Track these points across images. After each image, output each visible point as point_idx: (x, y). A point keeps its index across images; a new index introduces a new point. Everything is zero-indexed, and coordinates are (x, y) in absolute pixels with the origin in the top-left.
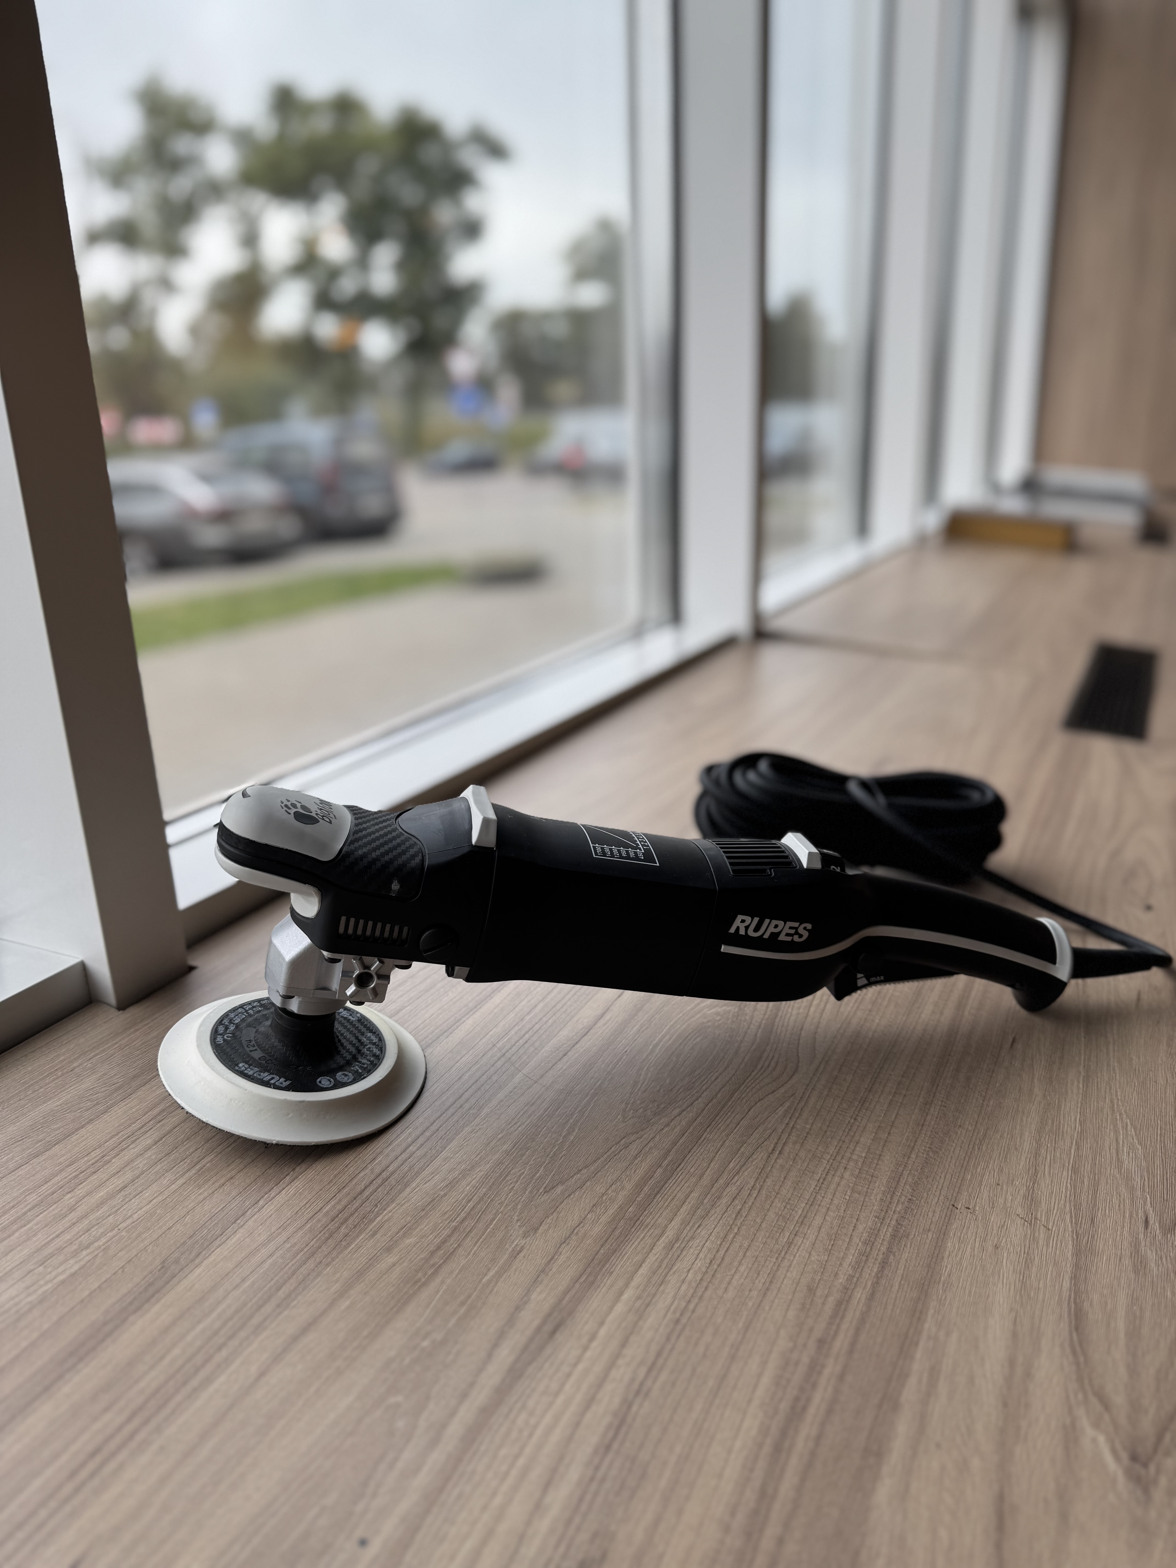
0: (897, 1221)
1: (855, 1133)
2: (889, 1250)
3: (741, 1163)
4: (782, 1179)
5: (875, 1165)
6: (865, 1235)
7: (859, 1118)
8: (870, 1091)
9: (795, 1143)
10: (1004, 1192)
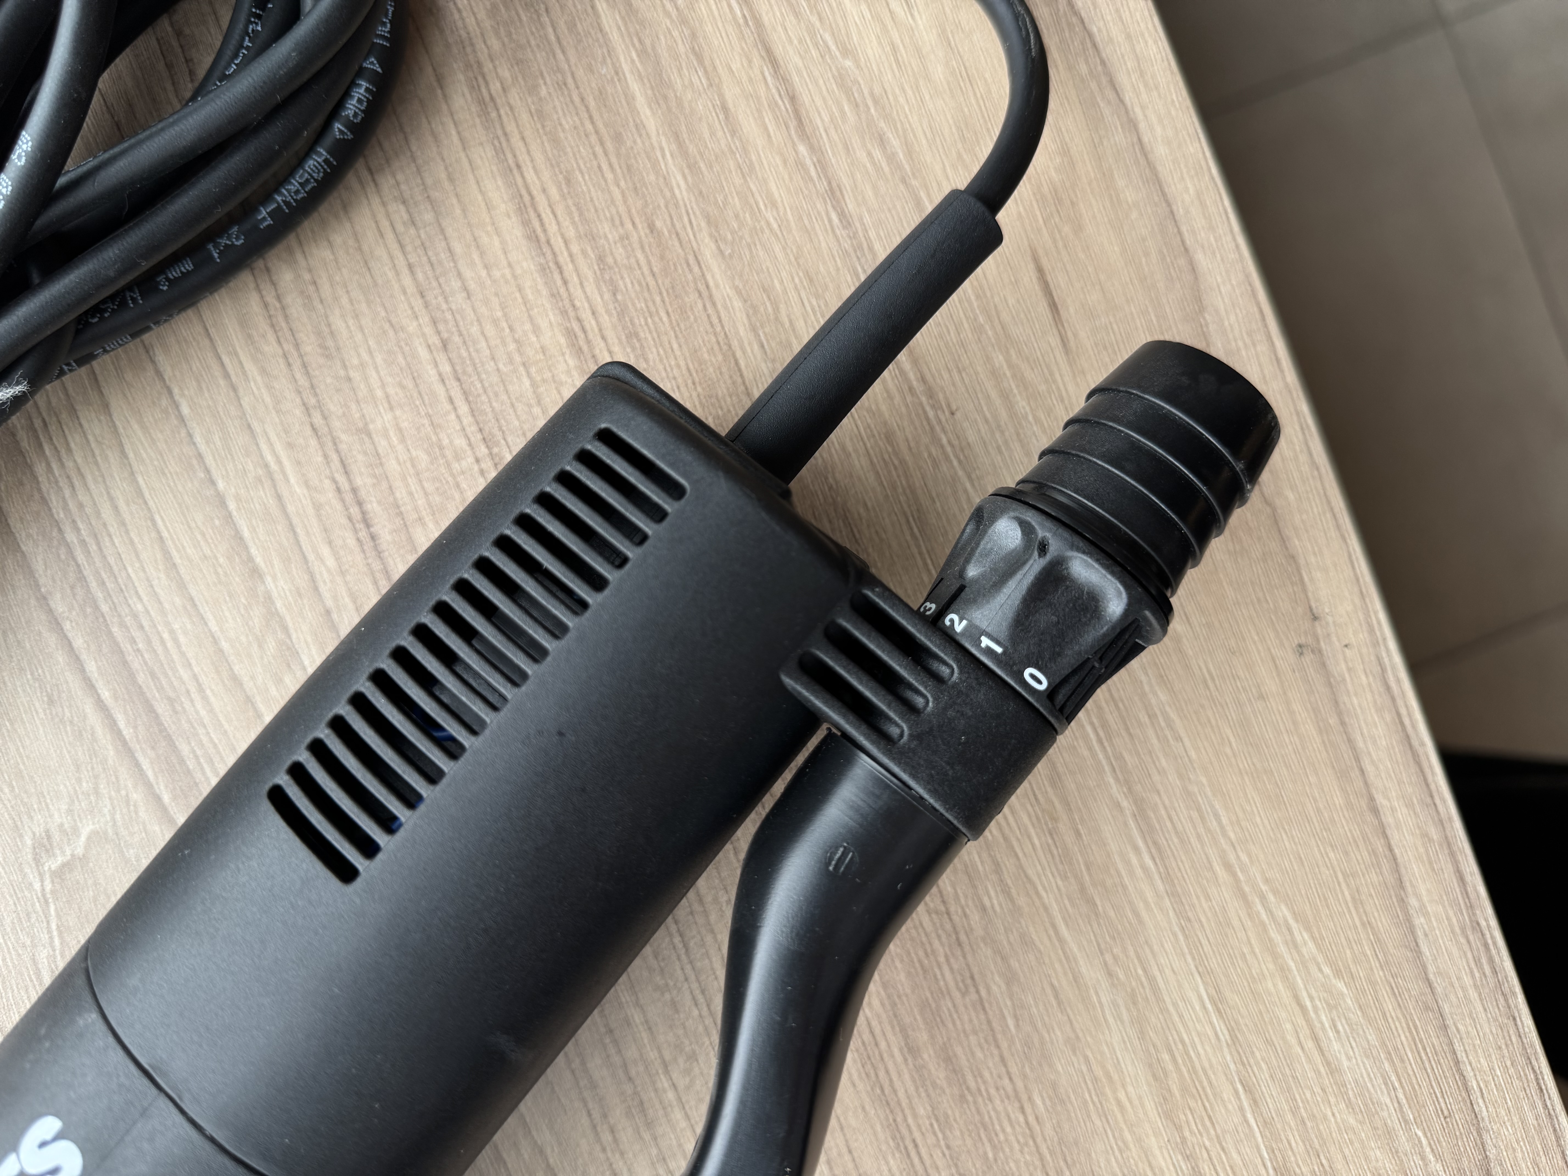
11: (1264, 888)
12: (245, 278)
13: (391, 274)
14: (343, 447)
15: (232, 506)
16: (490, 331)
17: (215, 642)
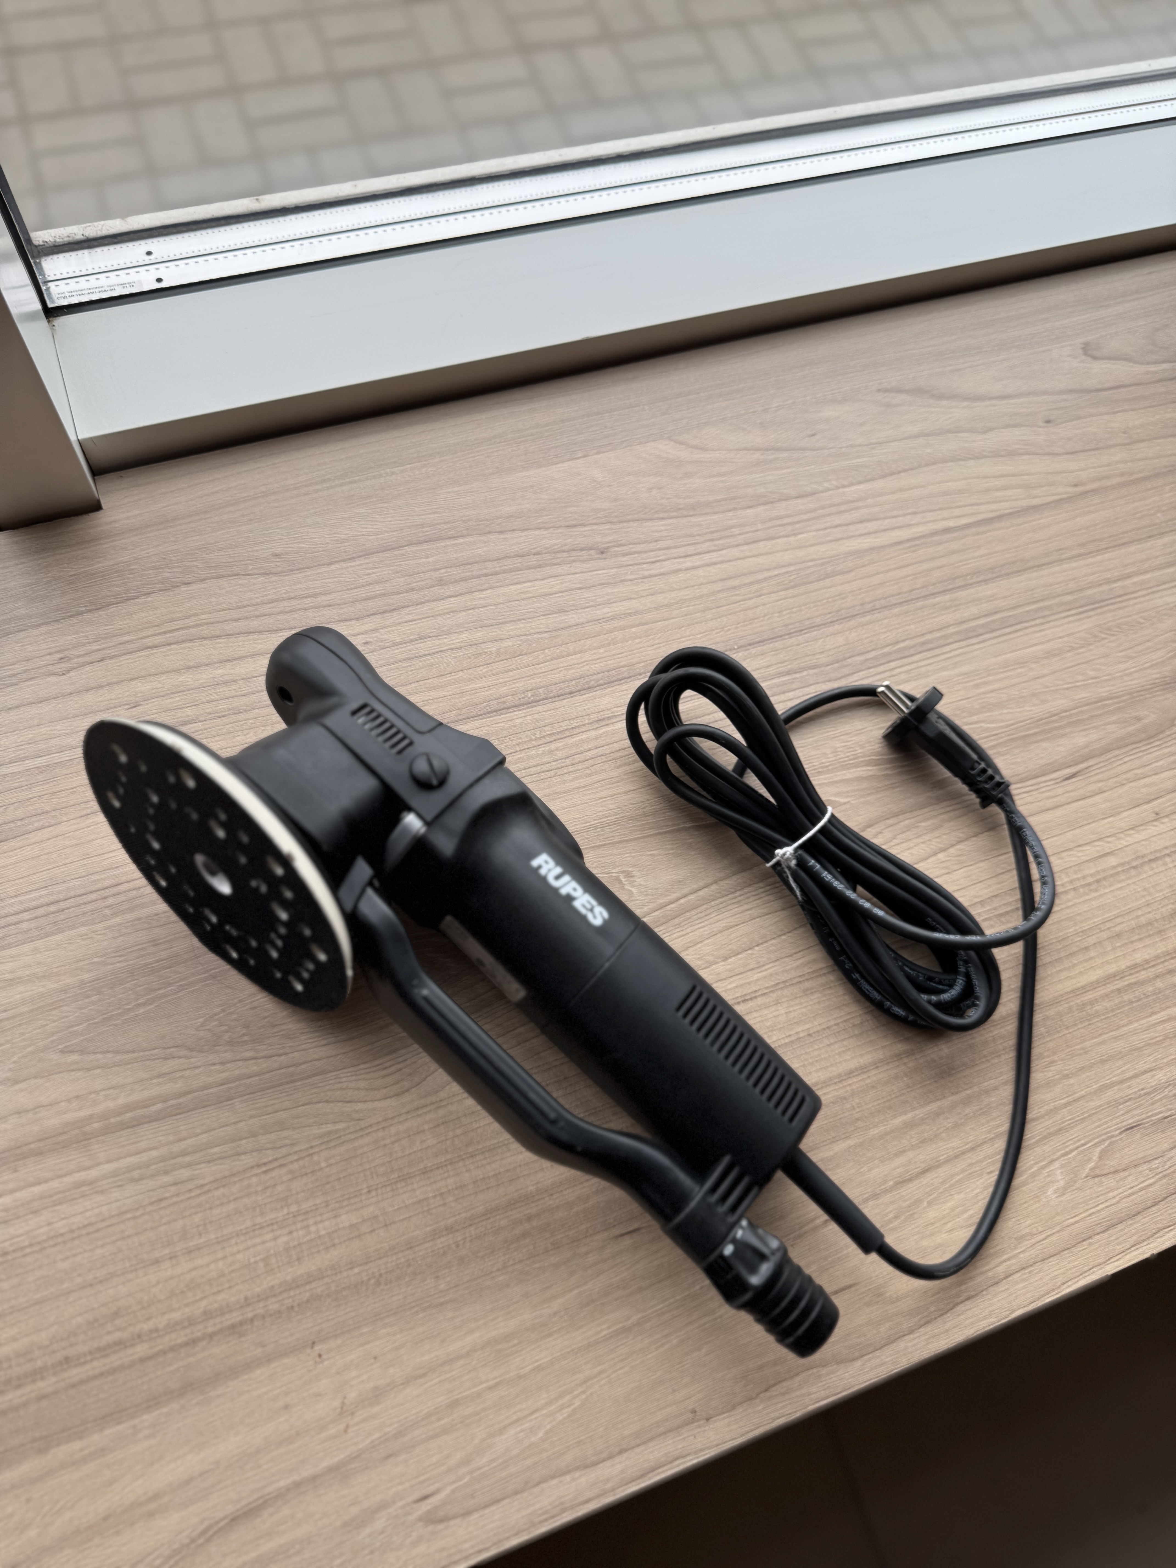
11: (588, 1393)
12: (831, 962)
13: (835, 1016)
14: (771, 994)
15: (750, 952)
16: (816, 1053)
17: (701, 942)
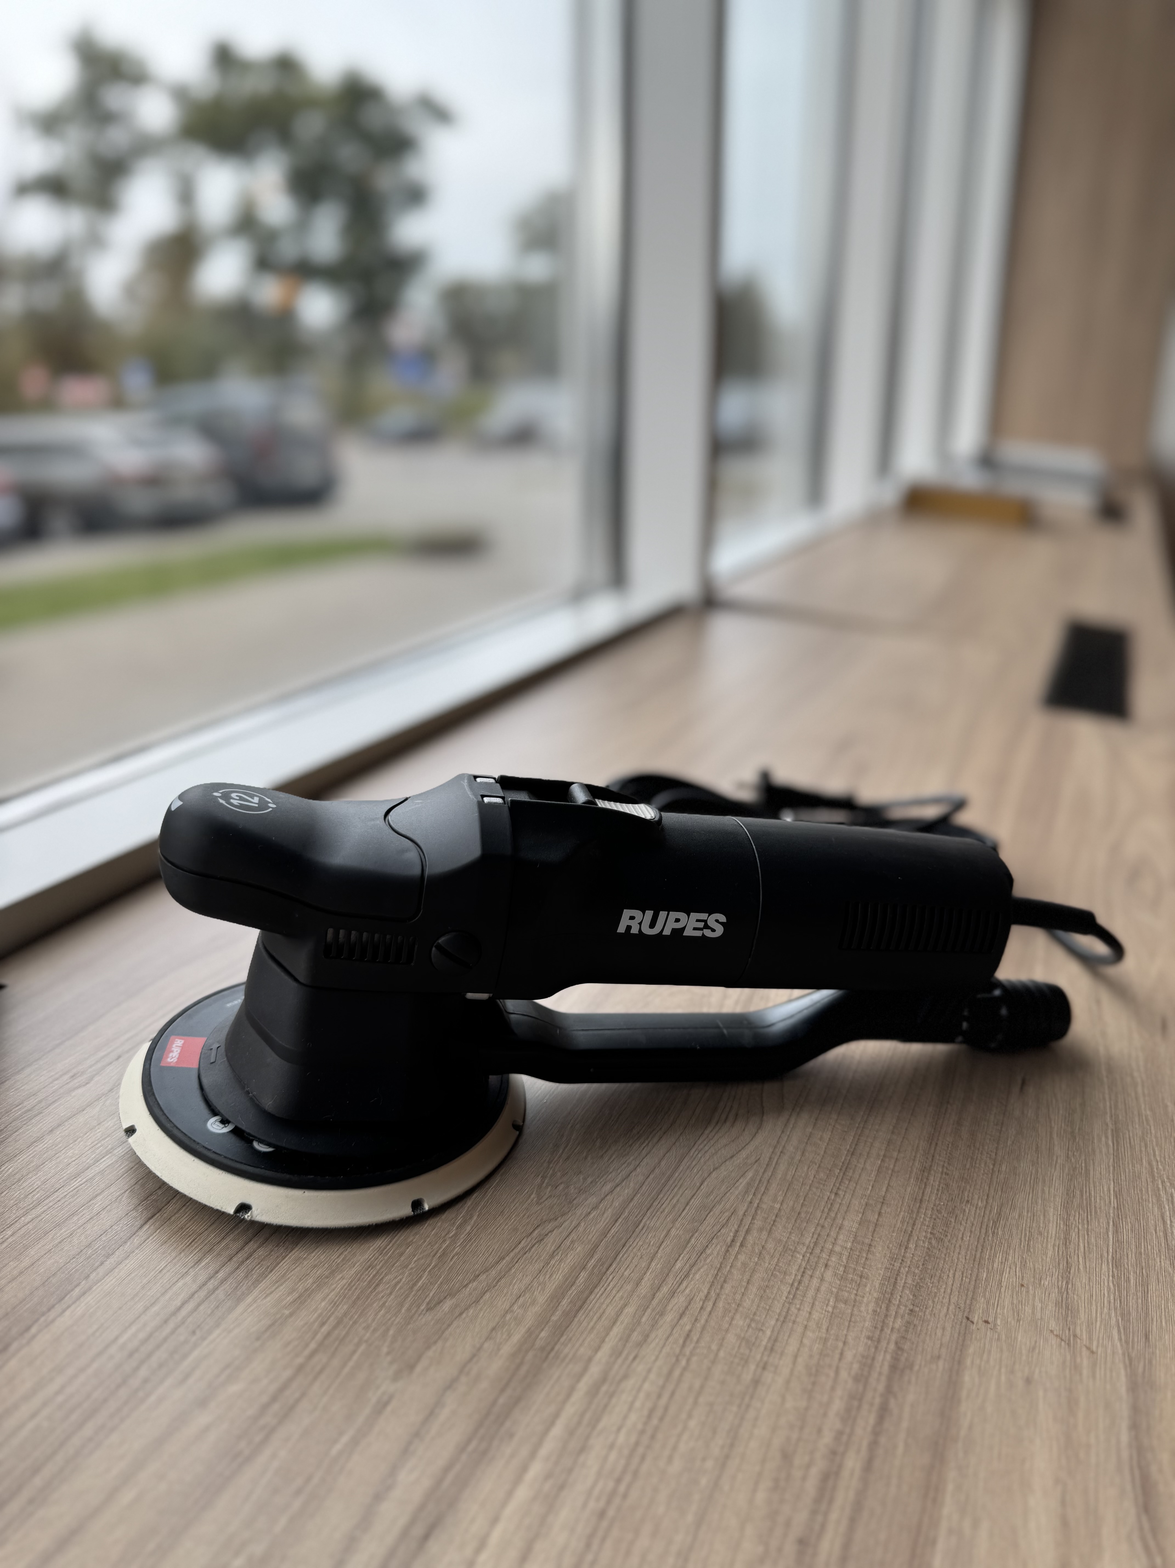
0: (896, 1343)
1: (836, 1214)
2: (889, 1390)
3: (691, 1261)
4: (745, 1284)
5: (864, 1259)
6: (856, 1366)
7: (841, 1193)
8: (853, 1154)
9: (761, 1230)
10: (1031, 1297)
